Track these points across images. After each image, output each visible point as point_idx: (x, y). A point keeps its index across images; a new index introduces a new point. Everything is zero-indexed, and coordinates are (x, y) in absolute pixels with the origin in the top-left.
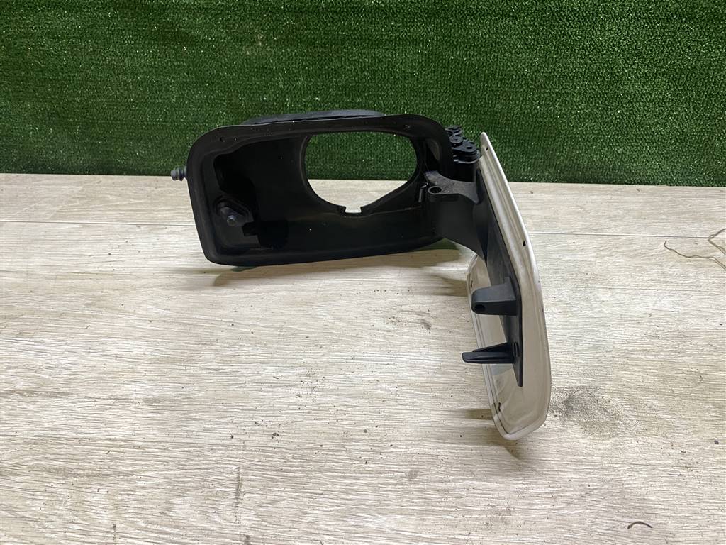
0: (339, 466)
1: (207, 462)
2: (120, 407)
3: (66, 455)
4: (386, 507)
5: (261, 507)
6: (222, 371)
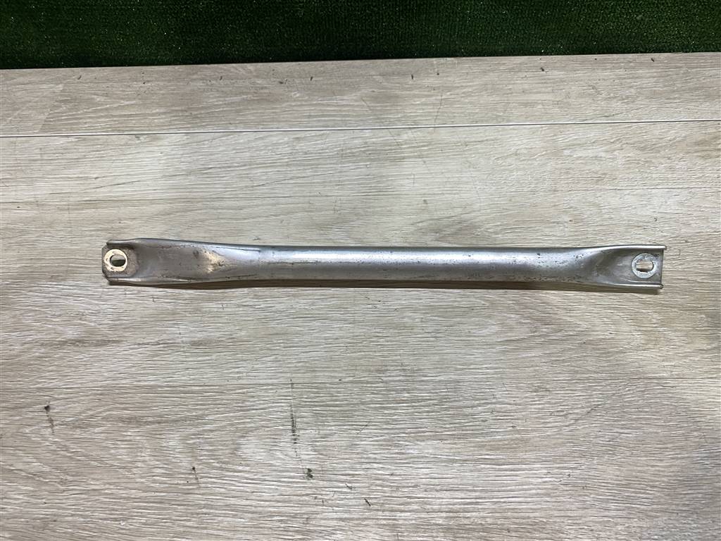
0: (379, 398)
1: (262, 402)
2: (170, 352)
3: (133, 404)
4: (422, 434)
5: (316, 441)
6: (257, 307)
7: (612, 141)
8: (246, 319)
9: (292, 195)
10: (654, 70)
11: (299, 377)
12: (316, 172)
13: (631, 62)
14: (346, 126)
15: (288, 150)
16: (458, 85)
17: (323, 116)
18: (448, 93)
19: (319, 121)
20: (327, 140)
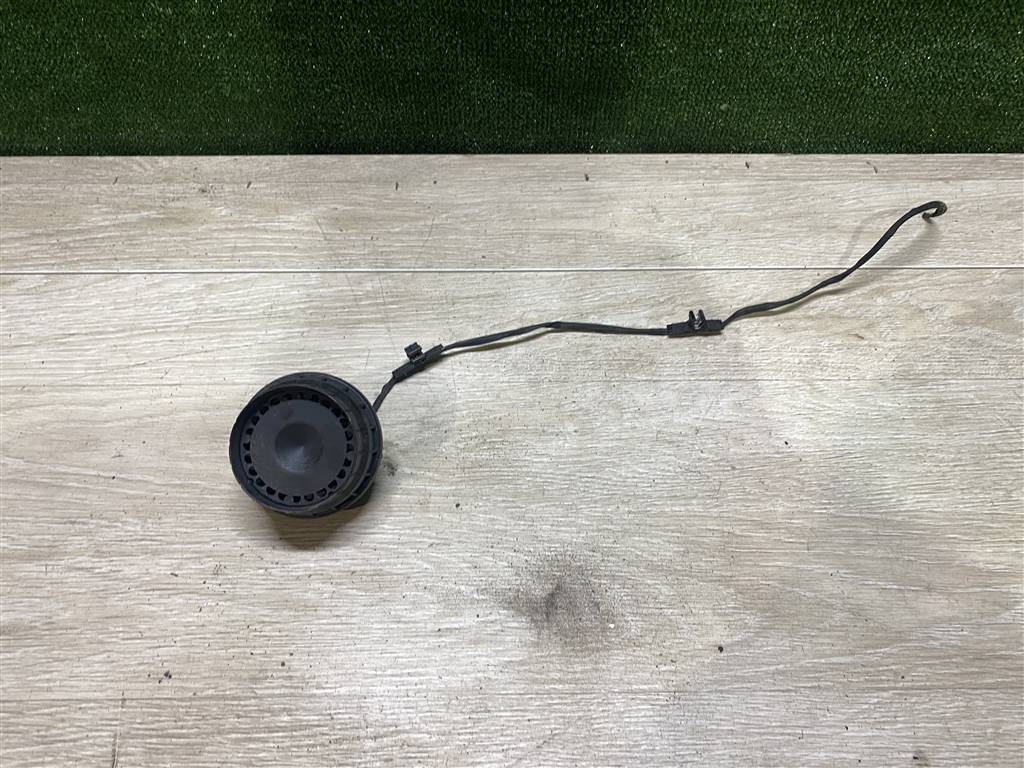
6: (97, 571)
7: (661, 300)
8: (76, 590)
9: (183, 381)
10: (745, 183)
11: (135, 690)
12: (225, 342)
13: (715, 168)
14: (285, 267)
15: (193, 306)
16: (460, 202)
17: (254, 248)
18: (444, 216)
19: (246, 256)
20: (253, 289)
